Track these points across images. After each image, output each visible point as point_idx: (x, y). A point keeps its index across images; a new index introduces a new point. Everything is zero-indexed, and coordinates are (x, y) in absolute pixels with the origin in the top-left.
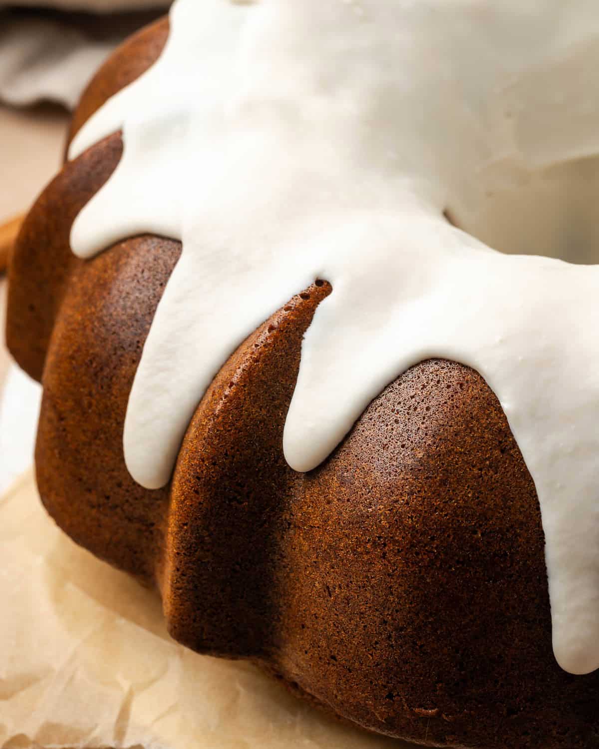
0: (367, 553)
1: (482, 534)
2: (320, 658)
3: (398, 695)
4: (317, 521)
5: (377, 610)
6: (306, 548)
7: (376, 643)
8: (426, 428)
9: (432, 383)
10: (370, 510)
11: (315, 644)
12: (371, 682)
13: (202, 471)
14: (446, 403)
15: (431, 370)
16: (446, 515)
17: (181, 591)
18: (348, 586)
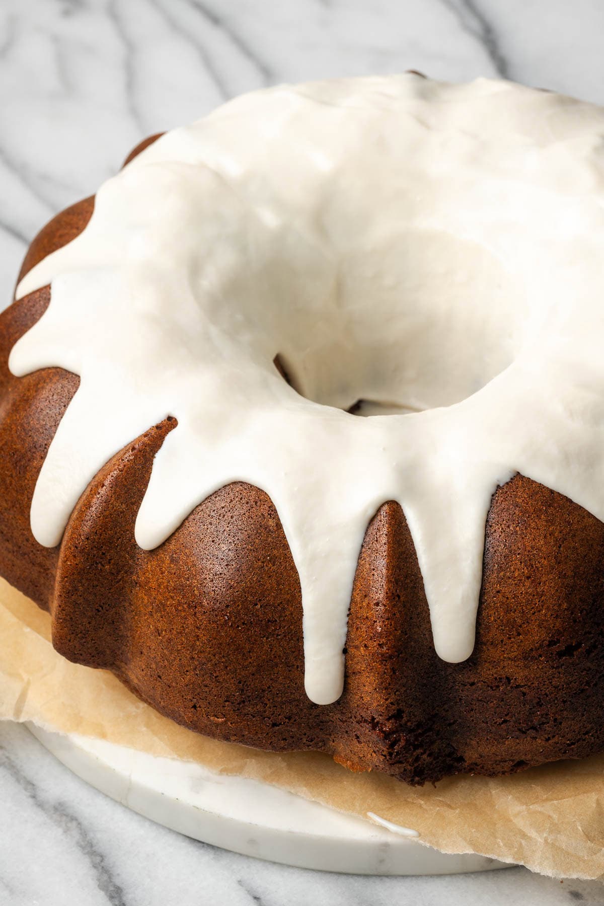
0: (184, 611)
1: (261, 606)
2: (151, 676)
3: (200, 707)
4: (153, 584)
5: (188, 650)
6: (146, 601)
7: (187, 671)
8: (229, 530)
9: (237, 499)
10: (188, 582)
11: (148, 666)
12: (183, 696)
13: (79, 543)
14: (244, 514)
15: (237, 490)
16: (237, 592)
17: (61, 620)
18: (170, 631)
